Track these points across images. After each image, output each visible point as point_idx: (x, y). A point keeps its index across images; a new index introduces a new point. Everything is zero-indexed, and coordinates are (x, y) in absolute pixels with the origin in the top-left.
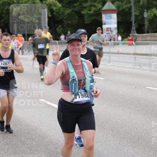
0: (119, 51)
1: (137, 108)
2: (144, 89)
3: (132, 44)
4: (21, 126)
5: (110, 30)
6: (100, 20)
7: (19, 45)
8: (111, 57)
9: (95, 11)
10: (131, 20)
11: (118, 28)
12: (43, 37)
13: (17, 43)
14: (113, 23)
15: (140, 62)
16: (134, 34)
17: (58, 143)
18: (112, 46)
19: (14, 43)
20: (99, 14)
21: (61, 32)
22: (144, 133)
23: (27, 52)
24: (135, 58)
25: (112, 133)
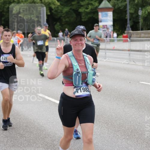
0: (114, 48)
1: (131, 102)
2: (137, 84)
3: (127, 41)
4: (20, 119)
5: (106, 27)
6: (96, 18)
7: (19, 41)
8: (107, 54)
10: (126, 18)
12: (42, 34)
14: (109, 20)
15: (134, 58)
16: (129, 31)
17: (55, 136)
19: (15, 39)
20: (95, 12)
21: (59, 29)
22: (137, 126)
23: (27, 49)
24: (130, 54)
25: (107, 126)
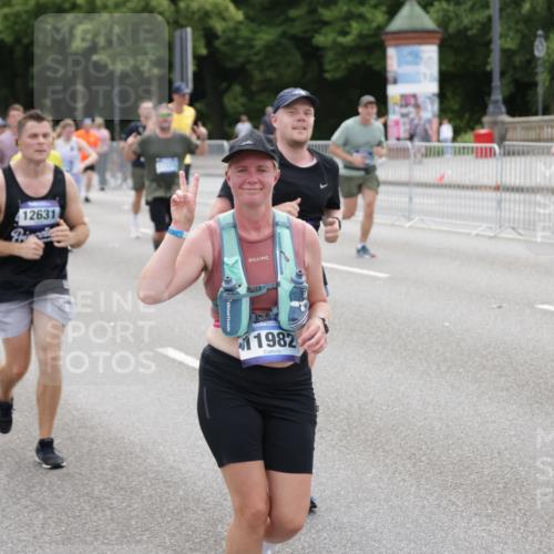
0: (442, 178)
1: (503, 379)
2: (528, 311)
3: (489, 153)
4: (93, 442)
5: (412, 101)
6: (377, 68)
8: (416, 200)
9: (361, 36)
10: (488, 68)
11: (442, 95)
14: (425, 78)
15: (517, 216)
16: (498, 116)
17: (222, 505)
19: (68, 148)
20: (375, 46)
21: (241, 109)
22: (527, 468)
23: (119, 181)
24: (500, 202)
25: (412, 470)
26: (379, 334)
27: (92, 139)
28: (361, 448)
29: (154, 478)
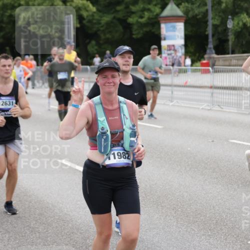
0: (186, 83)
1: (215, 174)
2: (225, 143)
3: (207, 72)
4: (30, 202)
5: (173, 48)
6: (156, 33)
8: (175, 93)
9: (149, 18)
10: (207, 33)
11: (186, 46)
12: (66, 61)
13: (24, 71)
14: (178, 37)
15: (220, 100)
16: (211, 55)
17: (88, 231)
18: (176, 75)
19: (19, 71)
20: (155, 23)
21: (95, 52)
22: (226, 214)
23: (41, 84)
24: (212, 94)
25: (174, 215)
26: (159, 153)
27: (29, 65)
28: (151, 205)
29: (58, 219)
